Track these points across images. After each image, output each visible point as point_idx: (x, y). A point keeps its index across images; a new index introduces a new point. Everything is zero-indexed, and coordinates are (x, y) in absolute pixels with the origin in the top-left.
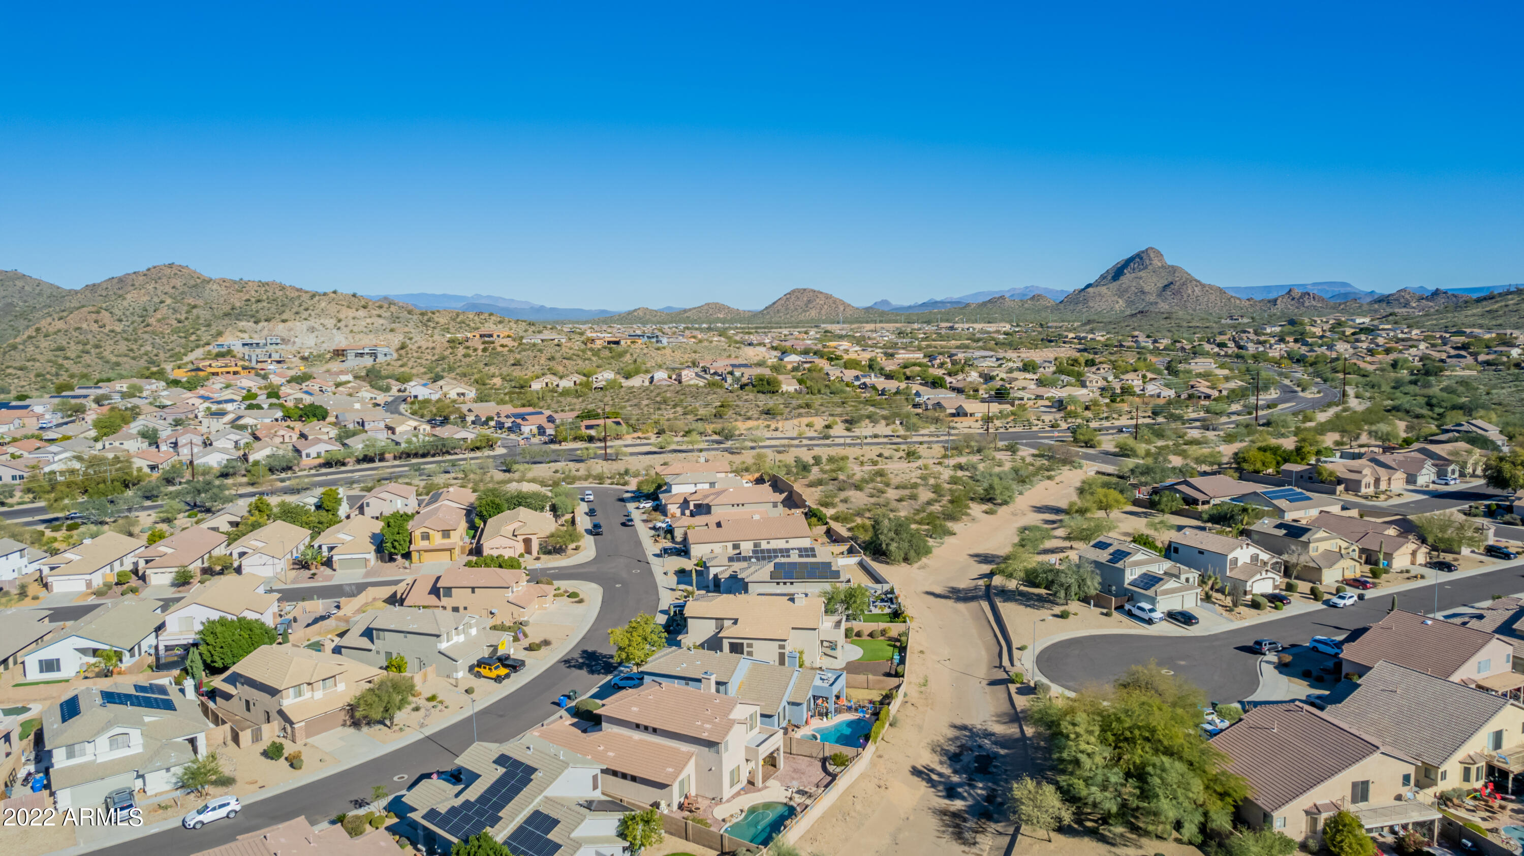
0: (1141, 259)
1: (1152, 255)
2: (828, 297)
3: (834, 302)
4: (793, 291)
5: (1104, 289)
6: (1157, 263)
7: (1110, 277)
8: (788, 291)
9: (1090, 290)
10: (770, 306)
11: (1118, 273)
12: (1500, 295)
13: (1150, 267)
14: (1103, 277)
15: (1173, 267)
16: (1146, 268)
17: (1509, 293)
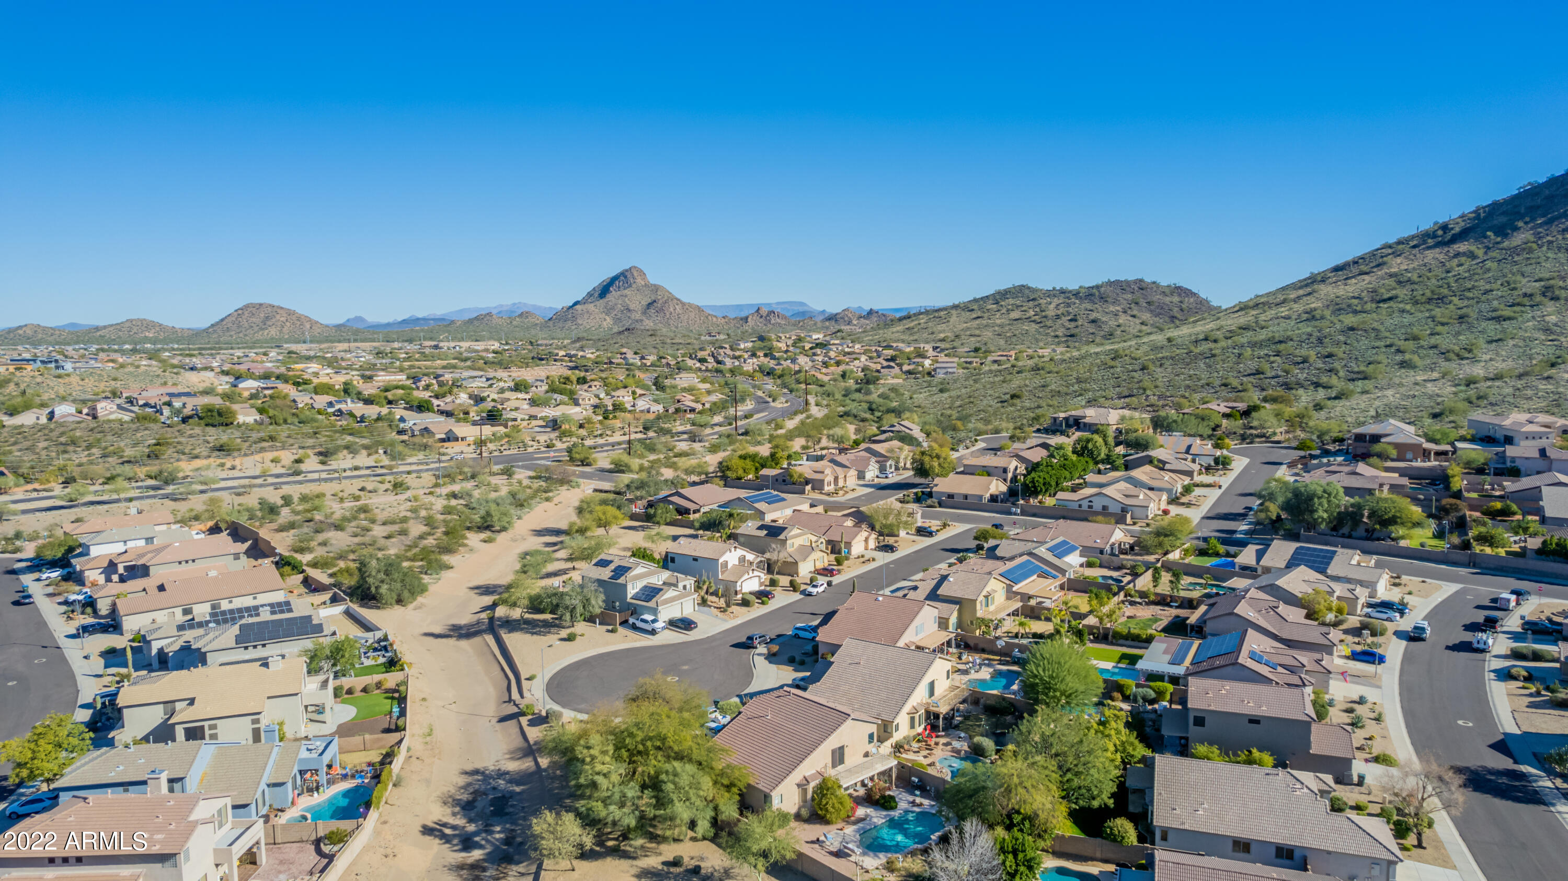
0: (626, 277)
1: (635, 274)
2: (290, 313)
3: (299, 319)
4: (247, 307)
5: (591, 307)
6: (640, 281)
7: (596, 295)
8: (240, 306)
9: (578, 307)
10: (217, 323)
11: (604, 290)
12: (915, 315)
13: (634, 286)
14: (590, 295)
15: (655, 285)
16: (630, 286)
17: (921, 313)
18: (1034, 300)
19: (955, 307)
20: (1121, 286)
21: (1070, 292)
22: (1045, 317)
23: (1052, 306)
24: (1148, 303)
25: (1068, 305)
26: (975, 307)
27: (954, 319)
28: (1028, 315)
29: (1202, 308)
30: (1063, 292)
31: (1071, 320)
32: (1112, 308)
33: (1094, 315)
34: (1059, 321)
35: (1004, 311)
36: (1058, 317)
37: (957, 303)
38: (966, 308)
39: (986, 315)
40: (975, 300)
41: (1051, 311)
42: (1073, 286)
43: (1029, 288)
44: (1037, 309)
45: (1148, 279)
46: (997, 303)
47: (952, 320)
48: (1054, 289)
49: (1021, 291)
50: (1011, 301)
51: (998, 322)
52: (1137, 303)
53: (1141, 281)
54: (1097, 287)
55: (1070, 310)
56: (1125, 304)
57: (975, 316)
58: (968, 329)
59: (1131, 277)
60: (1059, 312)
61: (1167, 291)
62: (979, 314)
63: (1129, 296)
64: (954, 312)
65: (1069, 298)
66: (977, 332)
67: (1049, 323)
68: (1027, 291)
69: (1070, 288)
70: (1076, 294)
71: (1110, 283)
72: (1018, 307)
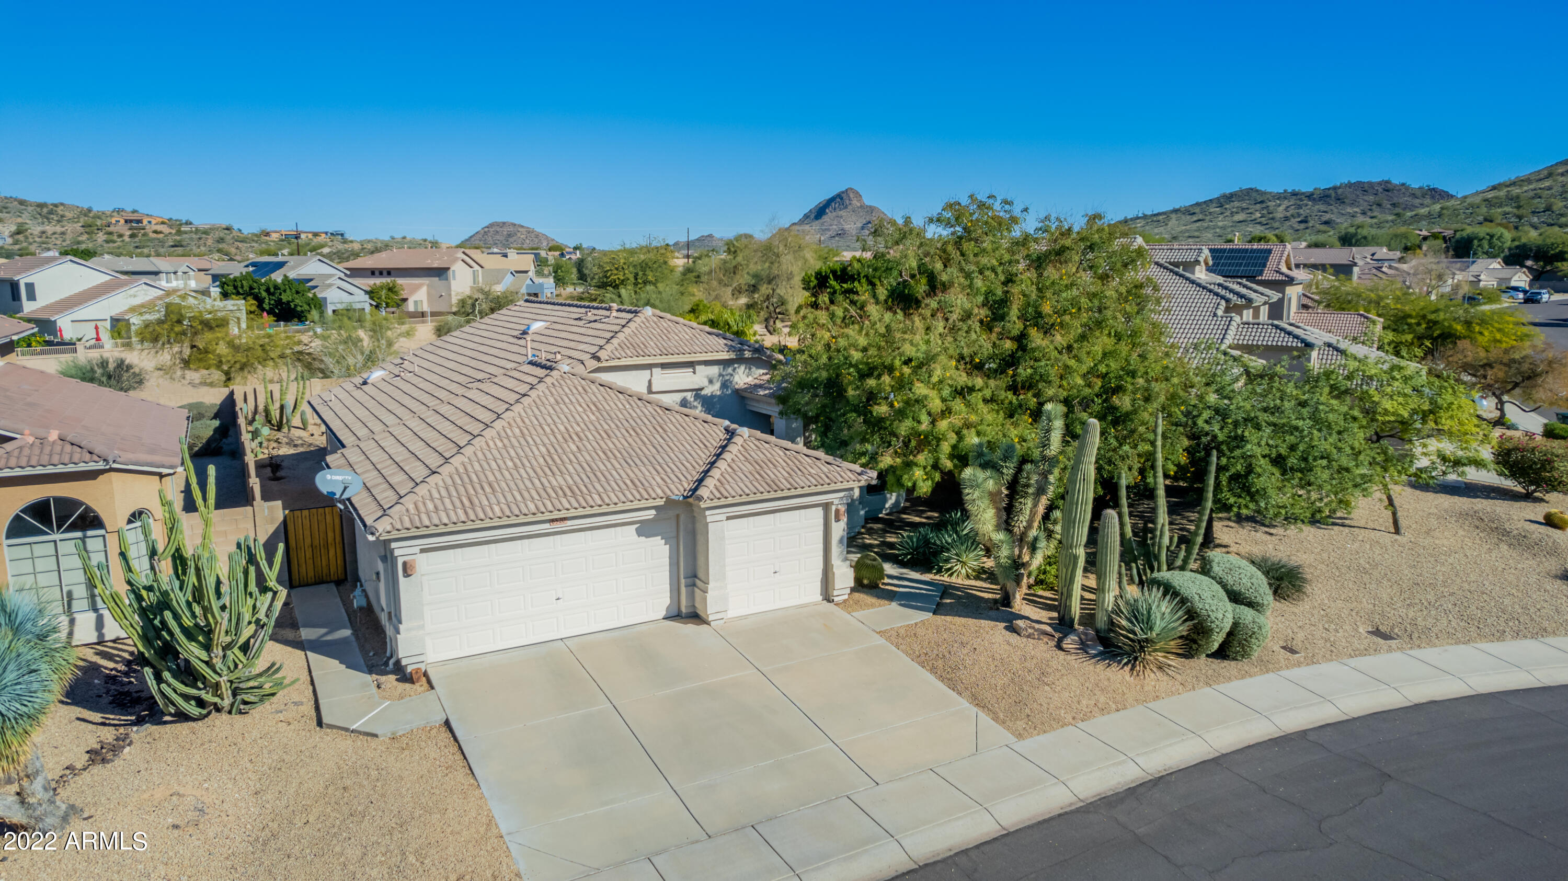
0: (842, 199)
1: (851, 195)
2: (530, 231)
3: (537, 236)
4: (492, 225)
5: (807, 227)
6: (856, 203)
7: (812, 216)
8: (486, 224)
9: (794, 227)
10: (467, 240)
11: (820, 212)
12: (1131, 219)
13: (850, 207)
14: (806, 216)
15: (870, 207)
16: (846, 207)
17: (1138, 218)
18: (1262, 202)
19: (1176, 211)
20: (1363, 188)
21: (1303, 193)
22: (1273, 219)
23: (1281, 208)
24: (1394, 205)
25: (1300, 207)
26: (1197, 210)
27: (1173, 222)
28: (1254, 217)
29: (1450, 196)
30: (1294, 194)
31: (1300, 222)
32: (1349, 210)
33: (1326, 217)
34: (1288, 223)
35: (1228, 213)
36: (1287, 219)
37: (1177, 207)
38: (1188, 211)
39: (1208, 218)
40: (1198, 204)
41: (1280, 213)
42: (1307, 188)
43: (1257, 191)
44: (1265, 212)
45: (1396, 181)
46: (1221, 206)
47: (1170, 223)
48: (1285, 191)
49: (1248, 194)
50: (1236, 204)
51: (1220, 224)
52: (1379, 205)
53: (1388, 182)
54: (1335, 188)
55: (1301, 211)
56: (1365, 206)
57: (1195, 219)
58: (1187, 231)
59: (1376, 179)
60: (1288, 214)
61: (1418, 193)
62: (1201, 217)
63: (1372, 198)
64: (1173, 216)
65: (1301, 200)
66: (1196, 234)
67: (1276, 225)
68: (1254, 194)
69: (1303, 190)
70: (1310, 196)
71: (1350, 185)
72: (1243, 209)
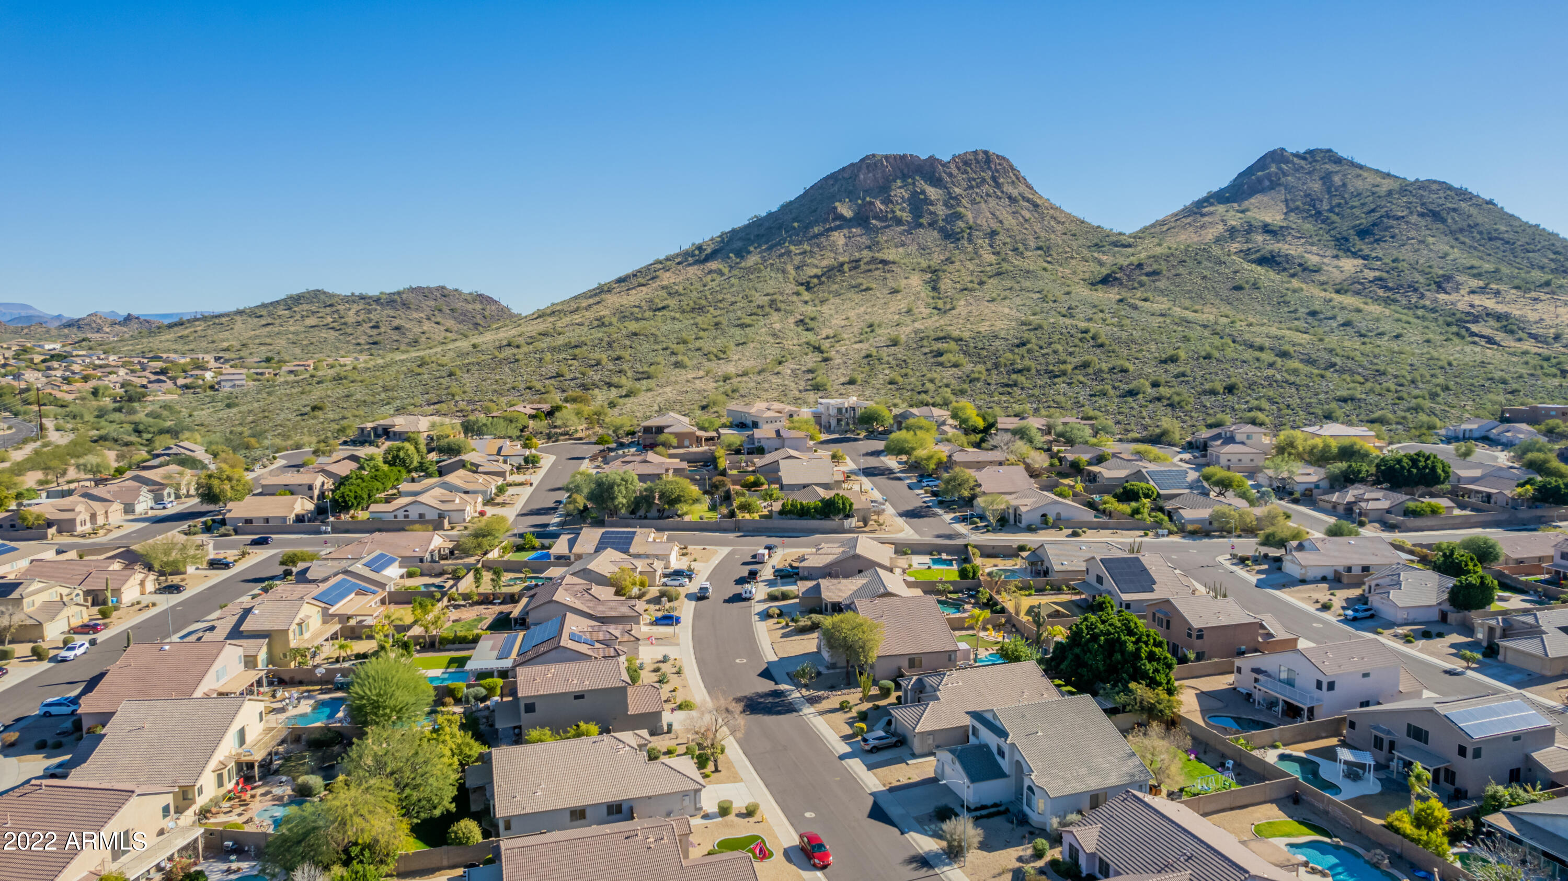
12: (189, 321)
17: (197, 319)
18: (331, 305)
19: (240, 313)
20: (424, 293)
21: (370, 298)
22: (345, 324)
23: (352, 313)
24: (452, 310)
25: (369, 312)
26: (264, 313)
27: (239, 325)
28: (325, 322)
29: (503, 315)
30: (362, 297)
31: (373, 327)
32: (415, 315)
33: (396, 322)
34: (360, 329)
35: (298, 317)
36: (359, 324)
37: (241, 308)
38: (253, 313)
39: (277, 322)
40: (264, 306)
41: (351, 318)
42: (373, 292)
43: (325, 293)
44: (336, 316)
45: (450, 287)
46: (290, 309)
47: (236, 327)
48: (353, 294)
49: (315, 296)
50: (305, 307)
51: (292, 329)
52: (440, 310)
53: (443, 288)
54: (399, 293)
55: (371, 316)
56: (428, 311)
57: (264, 322)
58: (257, 337)
59: (433, 285)
60: (360, 319)
61: (469, 298)
62: (269, 320)
63: (432, 303)
64: (238, 318)
65: (369, 304)
66: (268, 340)
67: (349, 330)
68: (322, 297)
69: (371, 294)
70: (377, 300)
71: (412, 290)
72: (313, 313)
